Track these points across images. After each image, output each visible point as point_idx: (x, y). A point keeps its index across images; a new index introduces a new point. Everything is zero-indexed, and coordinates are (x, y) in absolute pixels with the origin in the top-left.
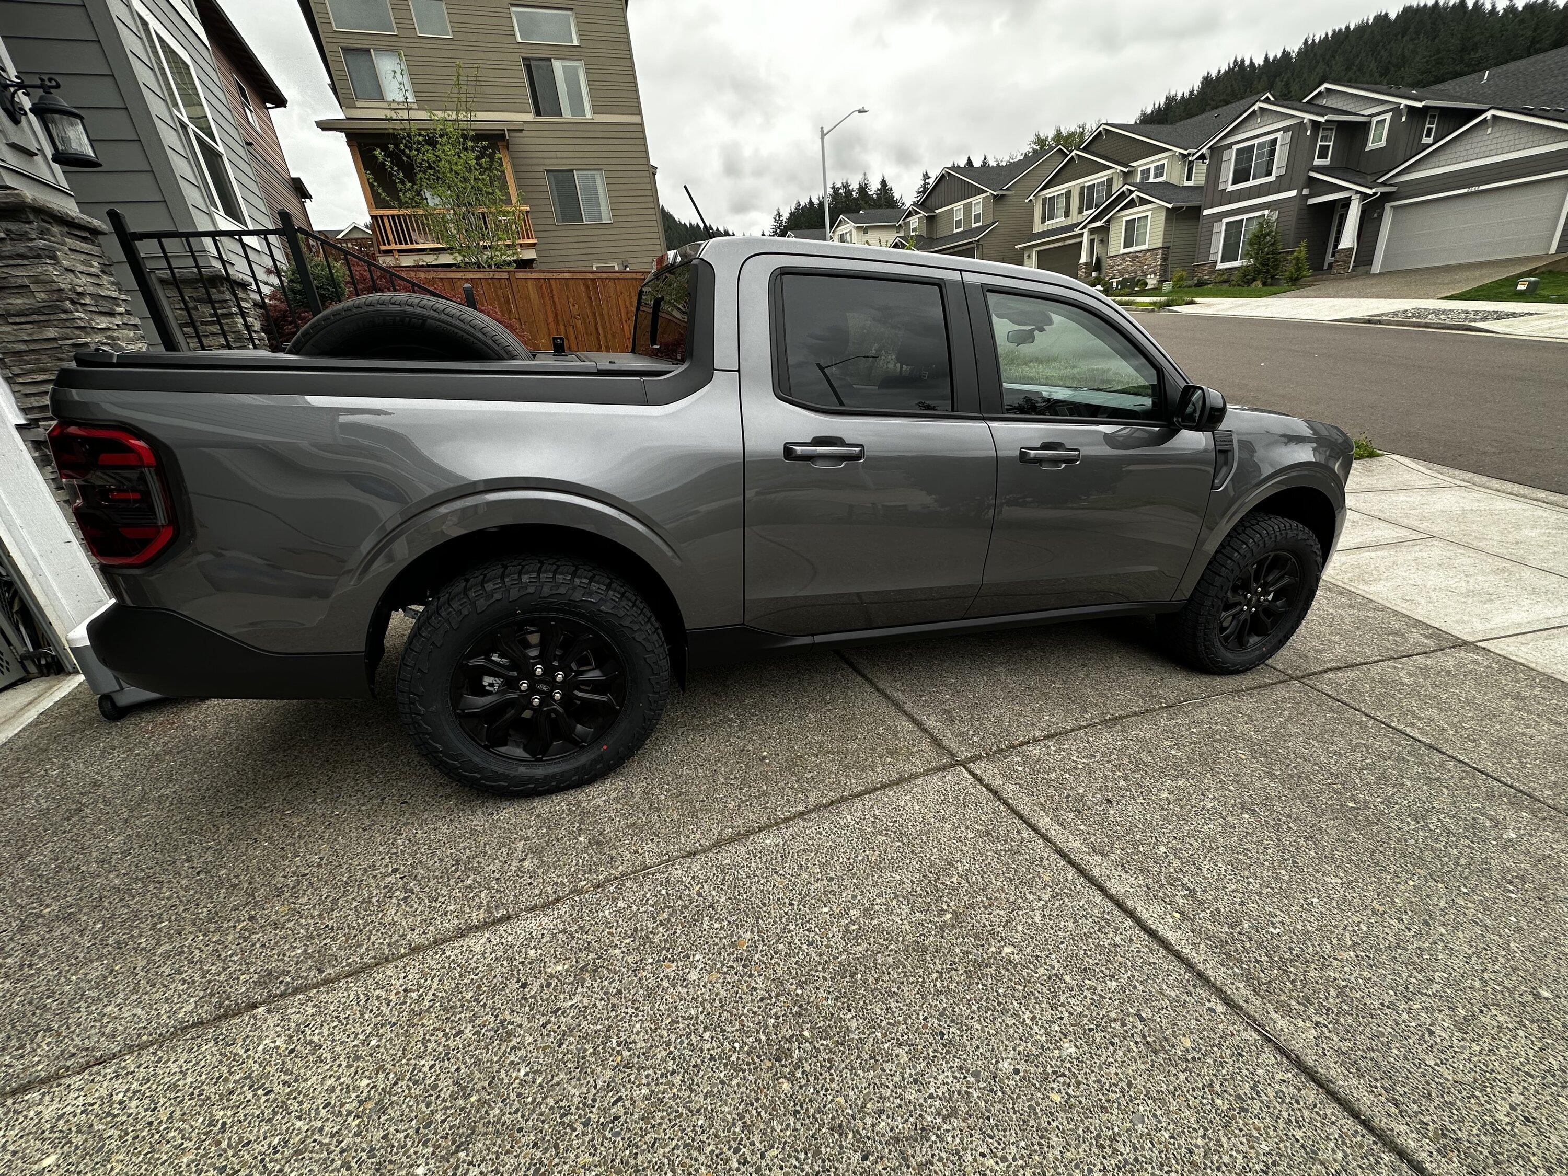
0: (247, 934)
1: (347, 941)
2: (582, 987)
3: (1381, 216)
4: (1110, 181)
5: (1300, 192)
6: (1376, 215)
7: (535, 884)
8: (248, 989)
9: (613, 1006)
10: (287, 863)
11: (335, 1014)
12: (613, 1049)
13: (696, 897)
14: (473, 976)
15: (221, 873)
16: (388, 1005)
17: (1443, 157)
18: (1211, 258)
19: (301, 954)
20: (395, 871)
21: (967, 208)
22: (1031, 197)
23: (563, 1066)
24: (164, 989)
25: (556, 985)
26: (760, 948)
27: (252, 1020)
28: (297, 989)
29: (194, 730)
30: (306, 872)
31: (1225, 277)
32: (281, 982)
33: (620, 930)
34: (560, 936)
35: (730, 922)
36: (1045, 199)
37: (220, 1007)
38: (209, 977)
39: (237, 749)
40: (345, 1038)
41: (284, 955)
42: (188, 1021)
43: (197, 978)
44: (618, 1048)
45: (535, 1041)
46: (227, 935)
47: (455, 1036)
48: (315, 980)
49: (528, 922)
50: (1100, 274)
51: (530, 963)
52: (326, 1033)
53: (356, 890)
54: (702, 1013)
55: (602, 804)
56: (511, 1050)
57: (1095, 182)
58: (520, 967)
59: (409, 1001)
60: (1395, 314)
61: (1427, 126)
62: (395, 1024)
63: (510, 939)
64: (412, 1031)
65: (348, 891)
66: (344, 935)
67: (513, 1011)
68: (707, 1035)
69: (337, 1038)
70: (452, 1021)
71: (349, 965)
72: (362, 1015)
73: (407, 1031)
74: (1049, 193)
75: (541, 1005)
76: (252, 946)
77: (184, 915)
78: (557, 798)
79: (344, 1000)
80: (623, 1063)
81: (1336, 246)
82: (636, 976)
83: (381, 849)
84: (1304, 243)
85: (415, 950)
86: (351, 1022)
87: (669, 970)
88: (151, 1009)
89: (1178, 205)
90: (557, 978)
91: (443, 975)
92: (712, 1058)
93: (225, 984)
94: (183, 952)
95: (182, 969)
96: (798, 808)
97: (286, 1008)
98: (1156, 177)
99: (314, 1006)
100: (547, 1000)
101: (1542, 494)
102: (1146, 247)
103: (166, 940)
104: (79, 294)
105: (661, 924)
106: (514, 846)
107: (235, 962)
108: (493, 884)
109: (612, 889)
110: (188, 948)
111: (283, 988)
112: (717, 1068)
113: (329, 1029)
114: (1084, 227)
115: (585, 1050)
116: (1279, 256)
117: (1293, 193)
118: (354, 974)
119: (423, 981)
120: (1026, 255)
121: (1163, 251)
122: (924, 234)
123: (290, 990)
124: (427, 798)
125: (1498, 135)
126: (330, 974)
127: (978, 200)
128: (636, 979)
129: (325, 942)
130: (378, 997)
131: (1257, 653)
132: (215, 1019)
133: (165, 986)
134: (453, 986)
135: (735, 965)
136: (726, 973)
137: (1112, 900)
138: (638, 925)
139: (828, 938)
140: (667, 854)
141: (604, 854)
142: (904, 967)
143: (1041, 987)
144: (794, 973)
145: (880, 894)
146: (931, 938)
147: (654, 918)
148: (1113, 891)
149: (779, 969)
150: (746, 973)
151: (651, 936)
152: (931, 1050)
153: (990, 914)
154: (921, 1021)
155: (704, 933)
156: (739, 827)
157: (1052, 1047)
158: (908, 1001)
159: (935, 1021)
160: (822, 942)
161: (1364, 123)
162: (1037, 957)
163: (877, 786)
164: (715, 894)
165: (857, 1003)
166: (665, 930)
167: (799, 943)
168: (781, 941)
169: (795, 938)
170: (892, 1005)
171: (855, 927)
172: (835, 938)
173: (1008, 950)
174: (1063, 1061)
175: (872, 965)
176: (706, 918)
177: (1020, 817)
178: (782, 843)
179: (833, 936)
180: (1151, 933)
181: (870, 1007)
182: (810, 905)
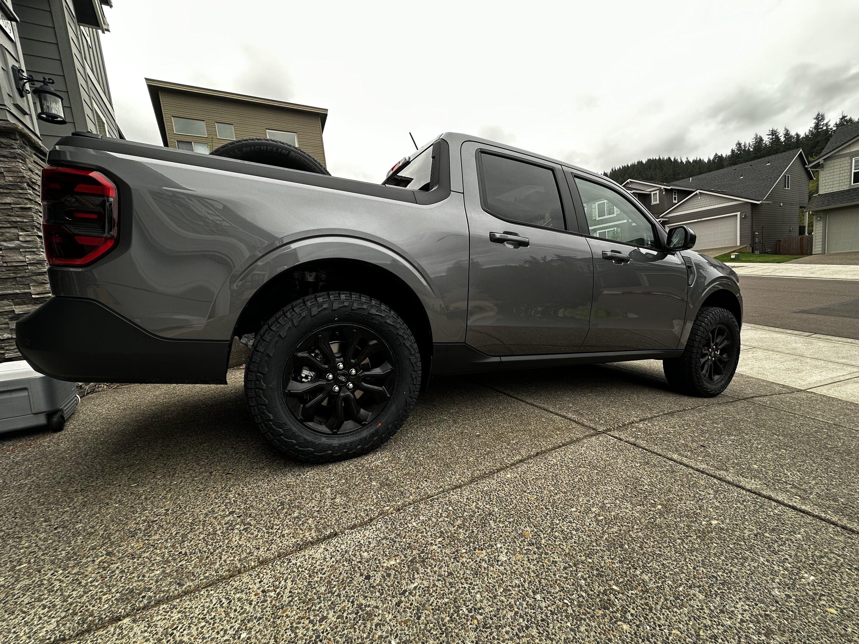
0: (106, 565)
1: (200, 561)
2: (418, 573)
7: (349, 511)
8: (111, 606)
9: (450, 583)
10: (137, 515)
11: (201, 616)
12: (467, 616)
13: (477, 510)
14: (321, 575)
15: (77, 527)
16: (251, 604)
17: (683, 208)
19: (159, 575)
20: (231, 513)
23: (429, 634)
24: (24, 615)
25: (395, 575)
26: (542, 536)
27: (118, 631)
28: (159, 601)
29: (49, 447)
30: (155, 519)
32: (144, 597)
33: (429, 534)
34: (384, 541)
35: (510, 522)
37: (84, 623)
38: (70, 600)
39: (86, 455)
40: (214, 635)
41: (144, 576)
42: (50, 639)
43: (58, 602)
44: (471, 614)
45: (395, 617)
46: (86, 567)
47: (321, 621)
48: (176, 592)
49: (354, 535)
51: (367, 562)
52: (195, 633)
53: (201, 527)
54: (525, 582)
55: (380, 464)
56: (376, 626)
58: (359, 565)
59: (269, 600)
61: (674, 196)
62: (260, 618)
63: (343, 547)
64: (279, 621)
65: (194, 528)
66: (198, 557)
67: (366, 597)
68: (538, 597)
69: (207, 636)
70: (314, 610)
71: (205, 578)
72: (227, 614)
73: (274, 622)
75: (389, 590)
76: (113, 572)
77: (43, 557)
78: (346, 464)
79: (208, 604)
80: (481, 625)
82: (458, 562)
83: (217, 501)
85: (263, 562)
86: (218, 621)
87: (482, 556)
88: (10, 632)
90: (394, 570)
91: (294, 577)
92: (552, 613)
93: (87, 604)
94: (43, 584)
95: (42, 597)
96: (517, 458)
97: (152, 617)
99: (179, 612)
100: (392, 586)
101: (790, 331)
103: (25, 577)
104: (33, 182)
105: (459, 527)
106: (323, 491)
107: (96, 587)
108: (316, 514)
109: (411, 509)
110: (48, 580)
111: (145, 601)
112: (562, 620)
113: (197, 629)
115: (443, 619)
117: (626, 221)
118: (212, 584)
119: (277, 583)
123: (153, 603)
124: (246, 470)
126: (190, 586)
128: (460, 564)
129: (180, 564)
130: (239, 599)
131: (720, 384)
132: (77, 635)
133: (24, 612)
134: (306, 584)
135: (530, 548)
136: (526, 554)
137: (751, 492)
138: (442, 529)
139: (587, 526)
140: (441, 487)
141: (395, 490)
142: (654, 538)
143: (755, 542)
144: (577, 549)
145: (605, 498)
146: (658, 519)
147: (452, 524)
148: (748, 487)
149: (565, 548)
150: (542, 553)
151: (456, 535)
152: (716, 589)
153: (685, 503)
154: (692, 570)
155: (495, 530)
156: (483, 470)
157: (797, 577)
158: (673, 558)
159: (702, 569)
160: (584, 528)
161: (649, 194)
162: (736, 524)
163: (561, 444)
164: (489, 507)
165: (638, 564)
166: (464, 531)
167: (568, 531)
168: (555, 530)
169: (563, 527)
170: (665, 562)
171: (602, 518)
172: (592, 525)
173: (714, 522)
174: (813, 585)
175: (630, 539)
176: (491, 522)
177: (660, 455)
178: (518, 476)
179: (590, 524)
180: (794, 508)
181: (649, 565)
182: (561, 508)
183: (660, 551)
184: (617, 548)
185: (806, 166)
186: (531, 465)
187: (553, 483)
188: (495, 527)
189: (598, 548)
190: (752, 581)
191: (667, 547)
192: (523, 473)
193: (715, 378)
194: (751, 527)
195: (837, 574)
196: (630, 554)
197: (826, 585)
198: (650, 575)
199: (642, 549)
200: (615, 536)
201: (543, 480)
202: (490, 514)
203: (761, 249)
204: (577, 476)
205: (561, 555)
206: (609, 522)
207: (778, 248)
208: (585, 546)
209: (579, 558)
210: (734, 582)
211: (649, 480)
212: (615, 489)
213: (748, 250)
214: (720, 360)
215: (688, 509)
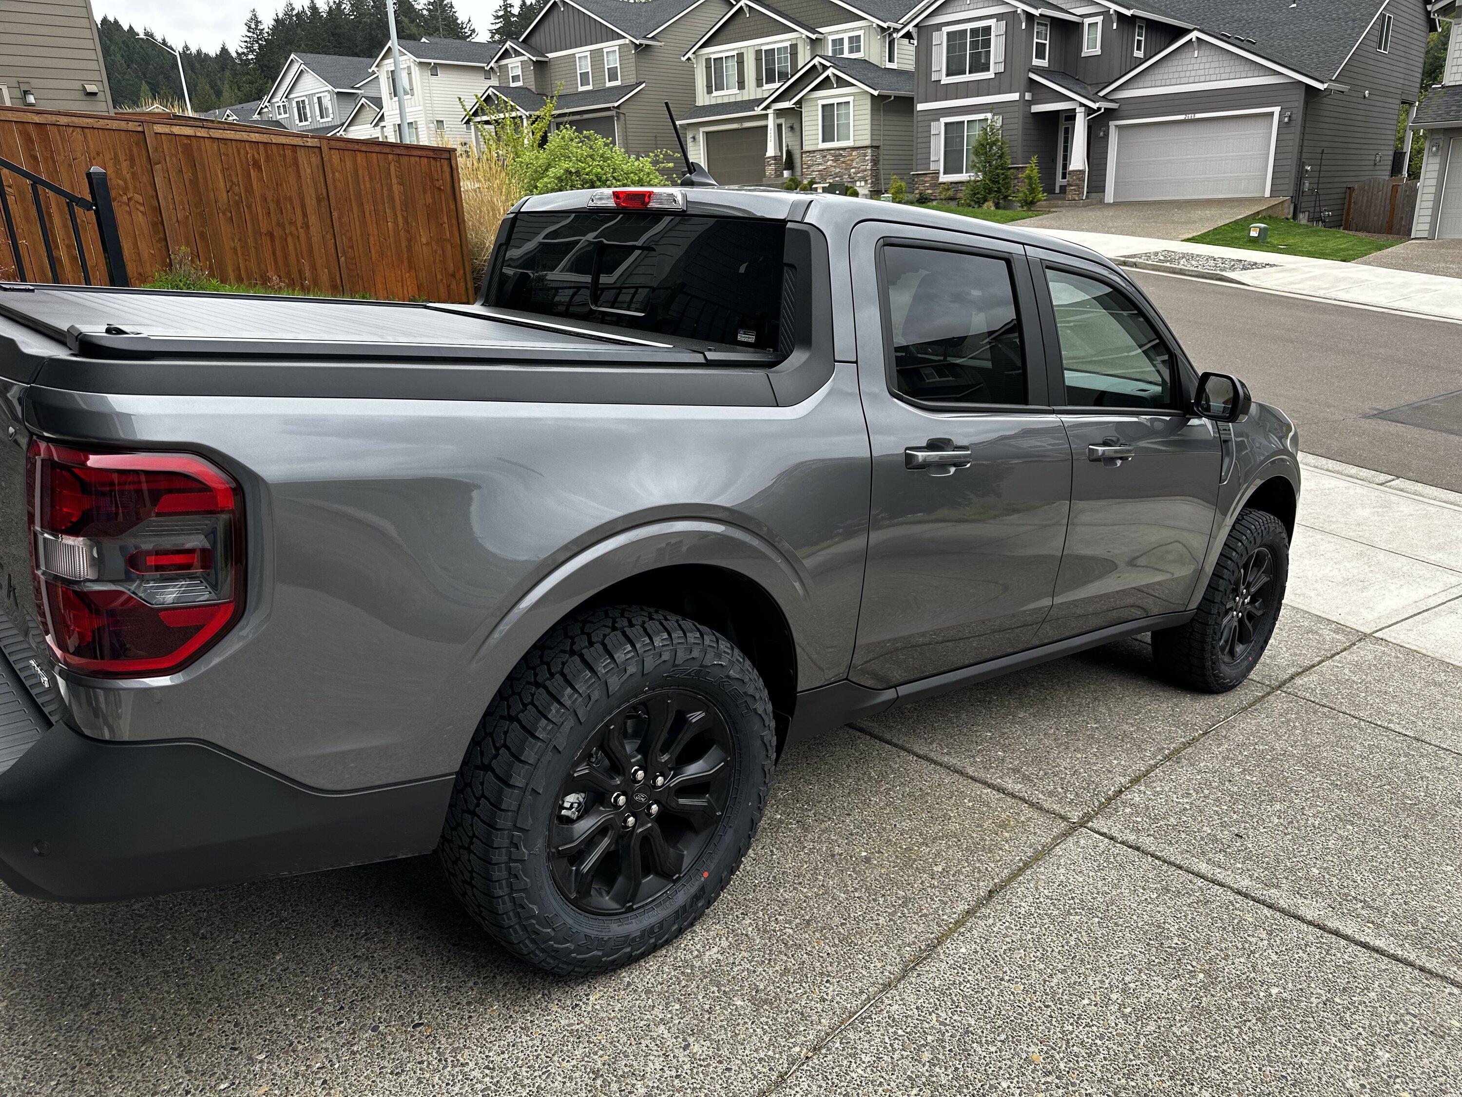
3: (1107, 135)
4: (794, 47)
5: (1022, 96)
6: (1102, 134)
7: (735, 1067)
17: (1159, 74)
18: (933, 167)
21: (597, 56)
22: (689, 55)
26: (1057, 1057)
31: (950, 193)
35: (1003, 1042)
36: (708, 60)
50: (793, 174)
57: (776, 46)
60: (1148, 255)
61: (1137, 38)
74: (715, 51)
81: (1065, 167)
84: (1034, 159)
89: (885, 92)
96: (961, 907)
98: (851, 51)
101: (1353, 471)
102: (850, 143)
105: (932, 1064)
114: (767, 107)
116: (1009, 172)
117: (1015, 96)
120: (689, 136)
121: (873, 152)
122: (533, 88)
125: (1204, 60)
127: (610, 47)
131: (1245, 663)
135: (1049, 1079)
136: (1047, 1090)
137: (1315, 926)
138: (909, 1073)
139: (1113, 1028)
140: (862, 992)
141: (787, 1012)
142: (1204, 1032)
143: (1325, 1014)
144: (1112, 1069)
145: (1124, 973)
146: (1204, 999)
147: (920, 1062)
148: (1309, 918)
149: (1094, 1070)
150: (1067, 1084)
151: (934, 1079)
152: (1287, 1093)
153: (1233, 963)
154: (1258, 1072)
155: (988, 1059)
156: (914, 943)
157: (1372, 1058)
158: (1233, 1060)
159: (1269, 1068)
160: (1111, 1033)
161: (1077, 24)
162: (1301, 989)
163: (1021, 864)
164: (960, 1019)
165: (1193, 1076)
166: (943, 1069)
167: (1090, 1041)
168: (1071, 1044)
169: (1081, 1037)
170: (1224, 1067)
171: (1129, 1010)
172: (1120, 1025)
173: (1274, 991)
174: (1388, 1066)
175: (1175, 1039)
176: (975, 1045)
177: (1181, 868)
178: (978, 948)
179: (1116, 1025)
180: (1365, 945)
181: (1206, 1076)
182: (1067, 1001)
183: (1216, 1051)
184: (1162, 1057)
185: (1429, 7)
186: (991, 921)
187: (1038, 954)
188: (984, 1054)
189: (1138, 1062)
190: (1325, 1073)
191: (1223, 1043)
192: (983, 941)
193: (1238, 650)
194: (1319, 991)
195: (1412, 1045)
196: (1180, 1063)
197: (1401, 1062)
198: (1210, 1090)
199: (1194, 1053)
200: (1155, 1038)
201: (1022, 951)
202: (967, 1032)
203: (1311, 210)
204: (1071, 935)
205: (1093, 1082)
206: (1141, 1016)
207: (1346, 206)
208: (1120, 1061)
209: (1118, 1082)
210: (1306, 1080)
211: (1176, 927)
212: (1134, 952)
213: (1286, 211)
214: (1250, 616)
215: (1238, 972)
